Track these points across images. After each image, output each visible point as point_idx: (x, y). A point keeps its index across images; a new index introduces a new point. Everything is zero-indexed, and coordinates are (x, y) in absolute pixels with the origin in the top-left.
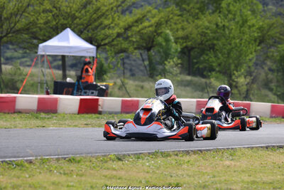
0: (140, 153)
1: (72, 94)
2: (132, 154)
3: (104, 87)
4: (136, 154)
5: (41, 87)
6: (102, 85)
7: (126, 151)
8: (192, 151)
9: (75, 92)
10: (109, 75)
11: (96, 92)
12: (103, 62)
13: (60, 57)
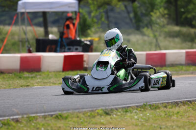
0: (128, 107)
1: (55, 51)
2: (120, 108)
3: (88, 43)
4: (124, 107)
5: (23, 46)
6: (86, 40)
7: (113, 105)
8: (181, 102)
9: (58, 49)
10: (93, 29)
11: (80, 48)
12: (87, 16)
13: (41, 14)
